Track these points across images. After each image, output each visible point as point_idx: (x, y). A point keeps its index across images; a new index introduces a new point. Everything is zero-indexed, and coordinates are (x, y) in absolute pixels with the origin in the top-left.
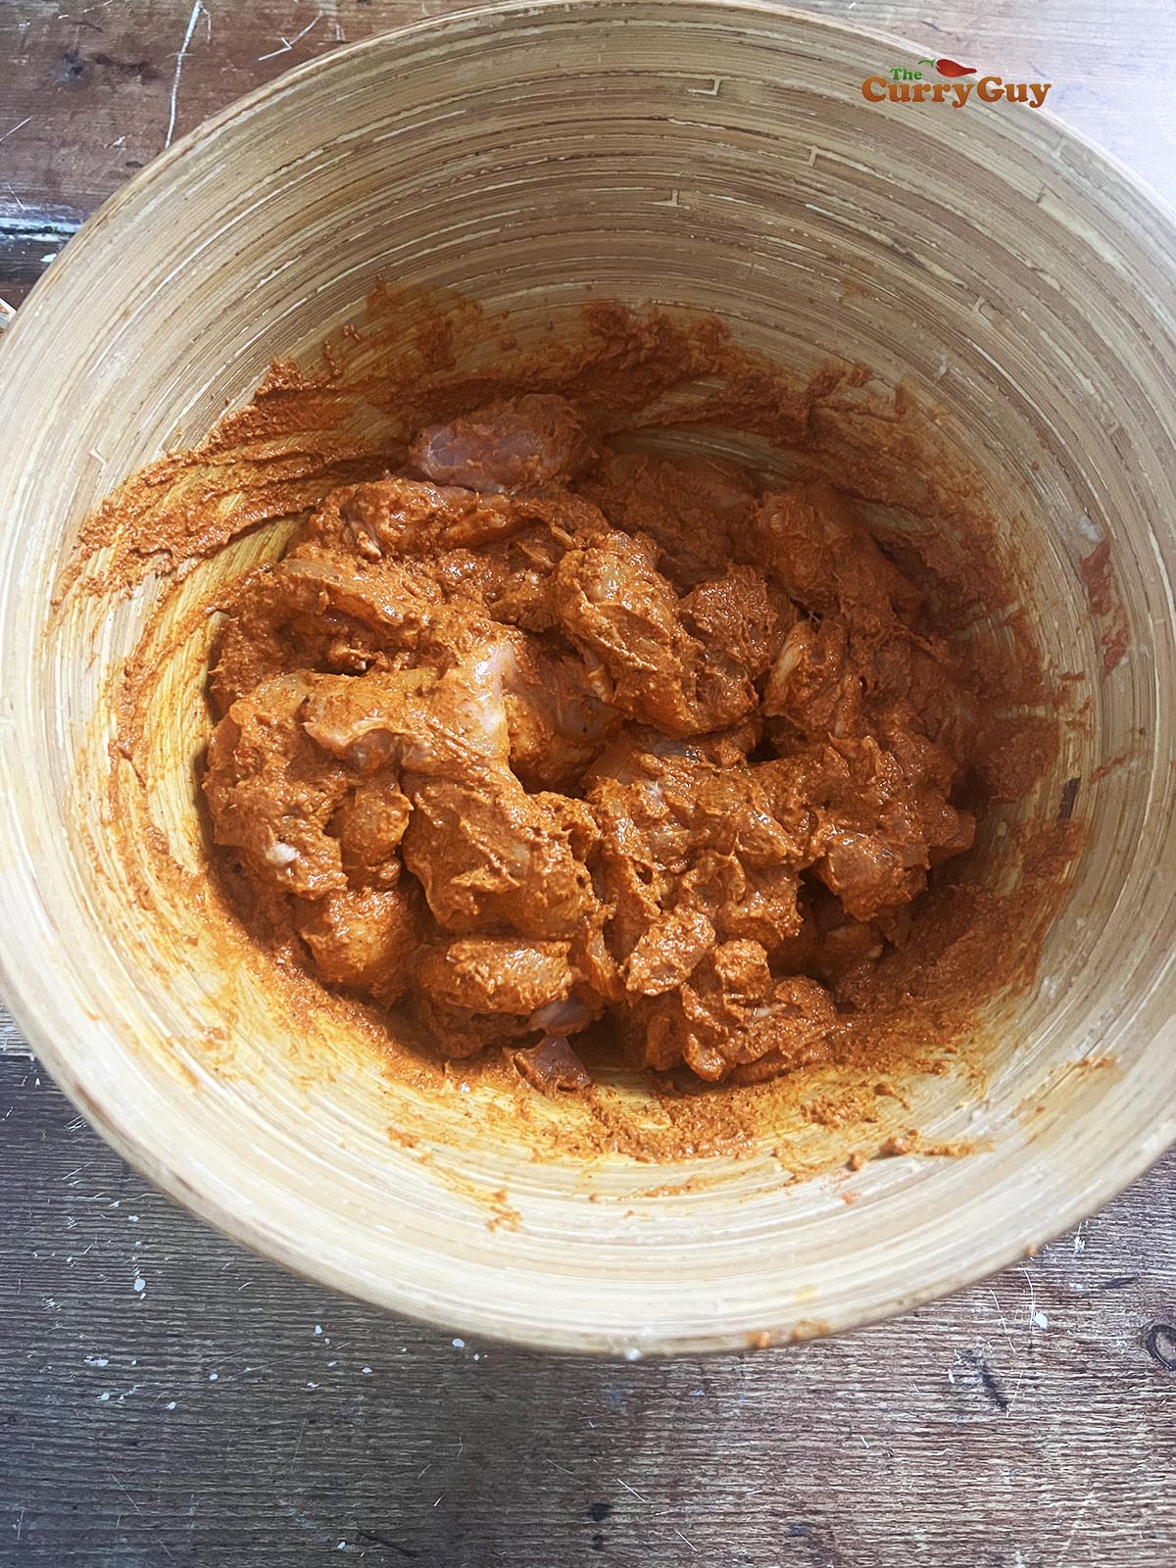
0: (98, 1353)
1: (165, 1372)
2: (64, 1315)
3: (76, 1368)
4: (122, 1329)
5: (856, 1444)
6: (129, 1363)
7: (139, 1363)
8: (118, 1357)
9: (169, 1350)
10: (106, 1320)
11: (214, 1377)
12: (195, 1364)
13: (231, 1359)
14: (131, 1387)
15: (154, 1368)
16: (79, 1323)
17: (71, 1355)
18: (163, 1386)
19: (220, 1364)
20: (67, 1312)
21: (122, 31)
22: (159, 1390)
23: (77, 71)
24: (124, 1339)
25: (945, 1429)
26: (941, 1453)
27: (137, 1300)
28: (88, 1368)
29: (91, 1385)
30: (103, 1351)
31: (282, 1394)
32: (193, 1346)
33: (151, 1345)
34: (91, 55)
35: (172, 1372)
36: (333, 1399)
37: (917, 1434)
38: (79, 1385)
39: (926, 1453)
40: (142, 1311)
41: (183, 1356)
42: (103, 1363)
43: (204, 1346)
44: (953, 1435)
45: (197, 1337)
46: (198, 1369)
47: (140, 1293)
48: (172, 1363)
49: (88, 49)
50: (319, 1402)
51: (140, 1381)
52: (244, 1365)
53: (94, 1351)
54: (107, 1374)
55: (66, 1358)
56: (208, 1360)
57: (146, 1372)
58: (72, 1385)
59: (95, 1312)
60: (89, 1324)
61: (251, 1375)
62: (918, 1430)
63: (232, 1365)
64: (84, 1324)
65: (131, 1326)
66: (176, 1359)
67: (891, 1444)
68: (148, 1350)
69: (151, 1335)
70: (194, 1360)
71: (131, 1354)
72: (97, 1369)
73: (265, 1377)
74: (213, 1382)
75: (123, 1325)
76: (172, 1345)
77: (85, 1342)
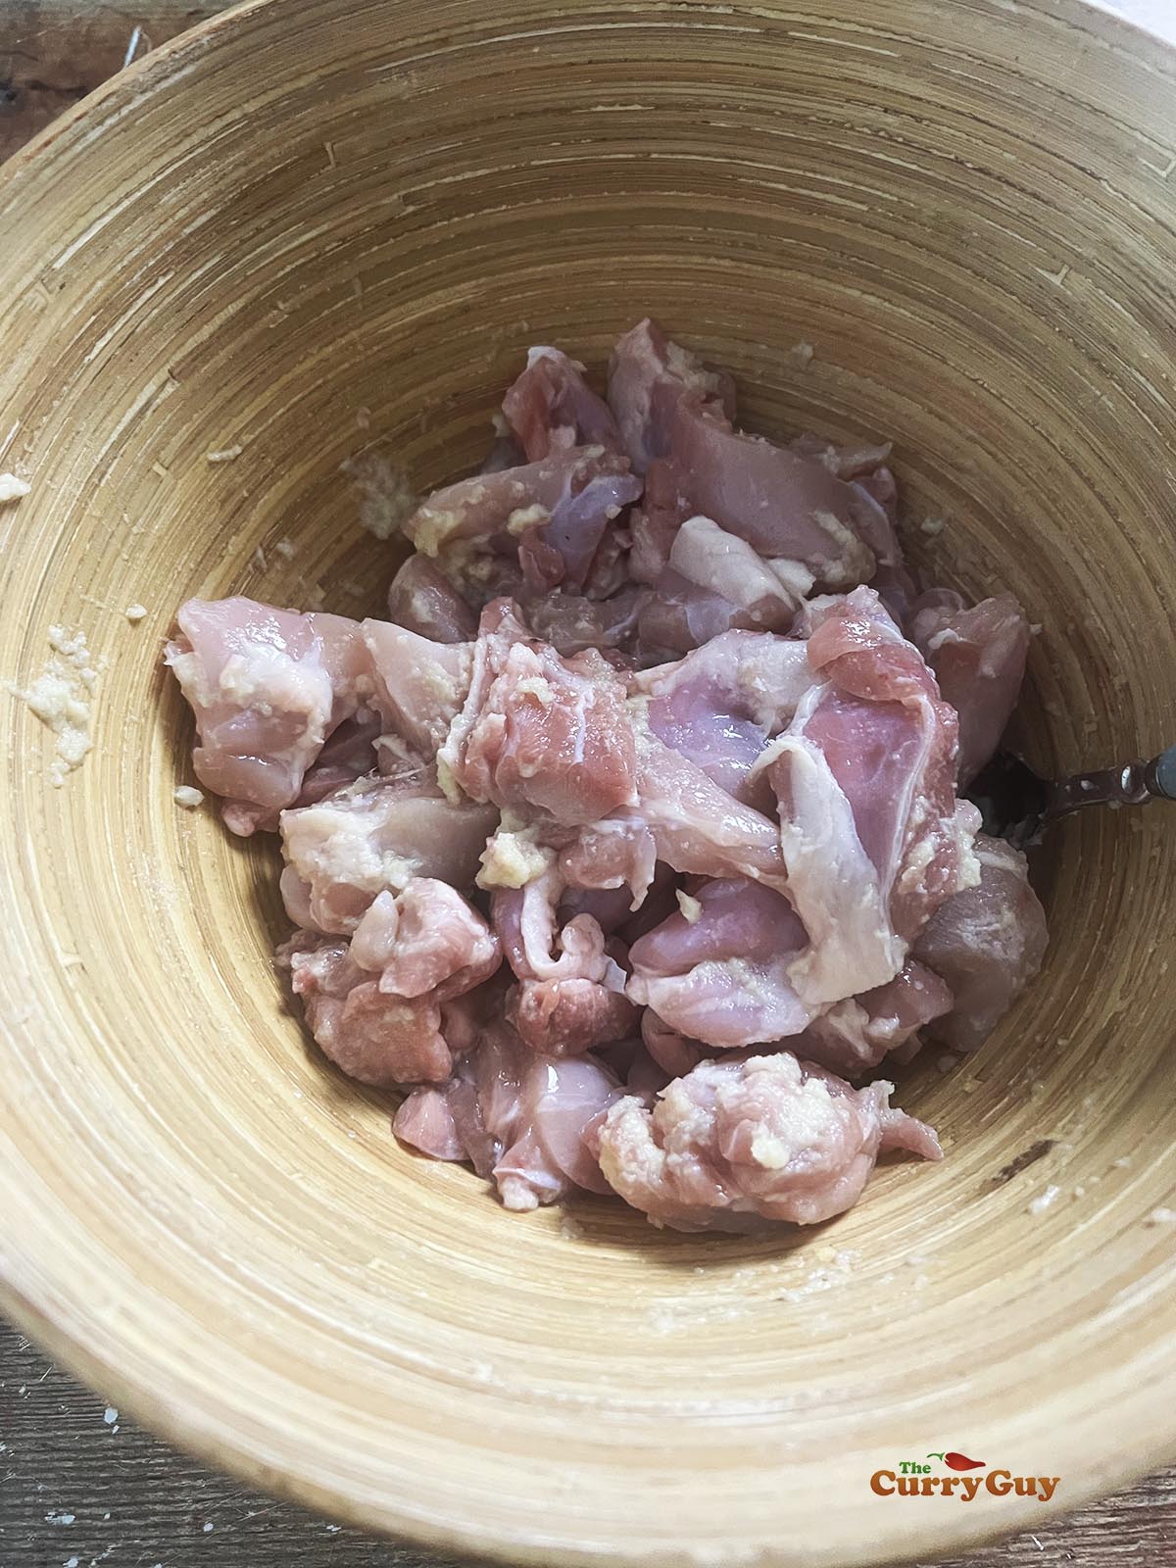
0: (62, 1507)
1: (147, 1526)
2: (18, 1461)
3: (33, 1528)
4: (90, 1474)
5: (1025, 1545)
6: (100, 1517)
7: (115, 1516)
8: (87, 1511)
9: (151, 1496)
10: (70, 1464)
11: (208, 1527)
12: (185, 1513)
13: (228, 1503)
14: (103, 1549)
15: (133, 1522)
16: (37, 1470)
17: (28, 1511)
18: (145, 1544)
19: (215, 1511)
20: (22, 1457)
21: (57, 58)
22: (139, 1549)
23: (11, 97)
24: (93, 1487)
25: (1136, 1516)
26: (1133, 1548)
27: (109, 1435)
28: (49, 1527)
29: (54, 1549)
30: (70, 1504)
31: (297, 1543)
32: (180, 1489)
33: (127, 1492)
34: (26, 82)
35: (156, 1525)
36: (360, 1545)
37: (1102, 1526)
38: (40, 1551)
39: (1116, 1549)
40: (115, 1448)
41: (168, 1503)
42: (68, 1520)
43: (194, 1488)
44: (1146, 1522)
45: (185, 1476)
46: (188, 1518)
47: (112, 1426)
48: (155, 1514)
49: (23, 76)
50: (343, 1550)
51: (115, 1540)
52: (246, 1509)
53: (56, 1505)
54: (75, 1534)
55: (22, 1517)
56: (199, 1506)
57: (122, 1528)
58: (31, 1550)
59: (56, 1455)
60: (50, 1470)
61: (255, 1521)
62: (1102, 1520)
63: (231, 1510)
64: (43, 1471)
65: (102, 1469)
66: (158, 1507)
67: (1070, 1541)
68: (125, 1498)
69: (126, 1480)
70: (184, 1507)
71: (104, 1505)
72: (62, 1528)
73: (273, 1522)
74: (208, 1534)
75: (91, 1468)
76: (155, 1489)
77: (46, 1494)
